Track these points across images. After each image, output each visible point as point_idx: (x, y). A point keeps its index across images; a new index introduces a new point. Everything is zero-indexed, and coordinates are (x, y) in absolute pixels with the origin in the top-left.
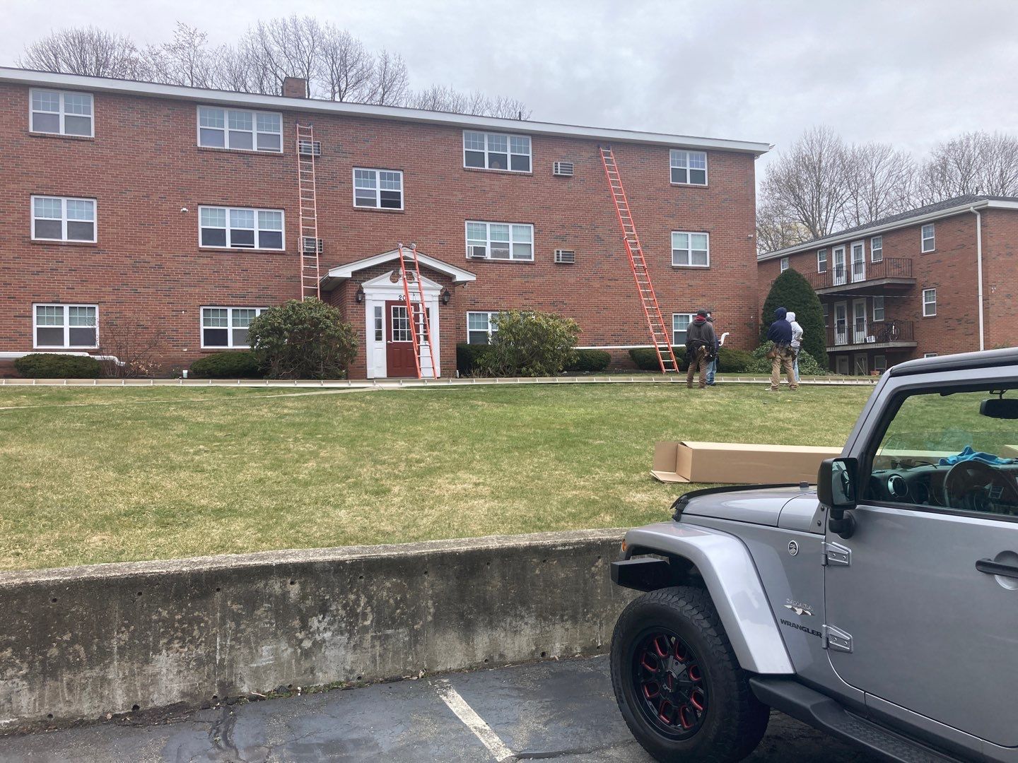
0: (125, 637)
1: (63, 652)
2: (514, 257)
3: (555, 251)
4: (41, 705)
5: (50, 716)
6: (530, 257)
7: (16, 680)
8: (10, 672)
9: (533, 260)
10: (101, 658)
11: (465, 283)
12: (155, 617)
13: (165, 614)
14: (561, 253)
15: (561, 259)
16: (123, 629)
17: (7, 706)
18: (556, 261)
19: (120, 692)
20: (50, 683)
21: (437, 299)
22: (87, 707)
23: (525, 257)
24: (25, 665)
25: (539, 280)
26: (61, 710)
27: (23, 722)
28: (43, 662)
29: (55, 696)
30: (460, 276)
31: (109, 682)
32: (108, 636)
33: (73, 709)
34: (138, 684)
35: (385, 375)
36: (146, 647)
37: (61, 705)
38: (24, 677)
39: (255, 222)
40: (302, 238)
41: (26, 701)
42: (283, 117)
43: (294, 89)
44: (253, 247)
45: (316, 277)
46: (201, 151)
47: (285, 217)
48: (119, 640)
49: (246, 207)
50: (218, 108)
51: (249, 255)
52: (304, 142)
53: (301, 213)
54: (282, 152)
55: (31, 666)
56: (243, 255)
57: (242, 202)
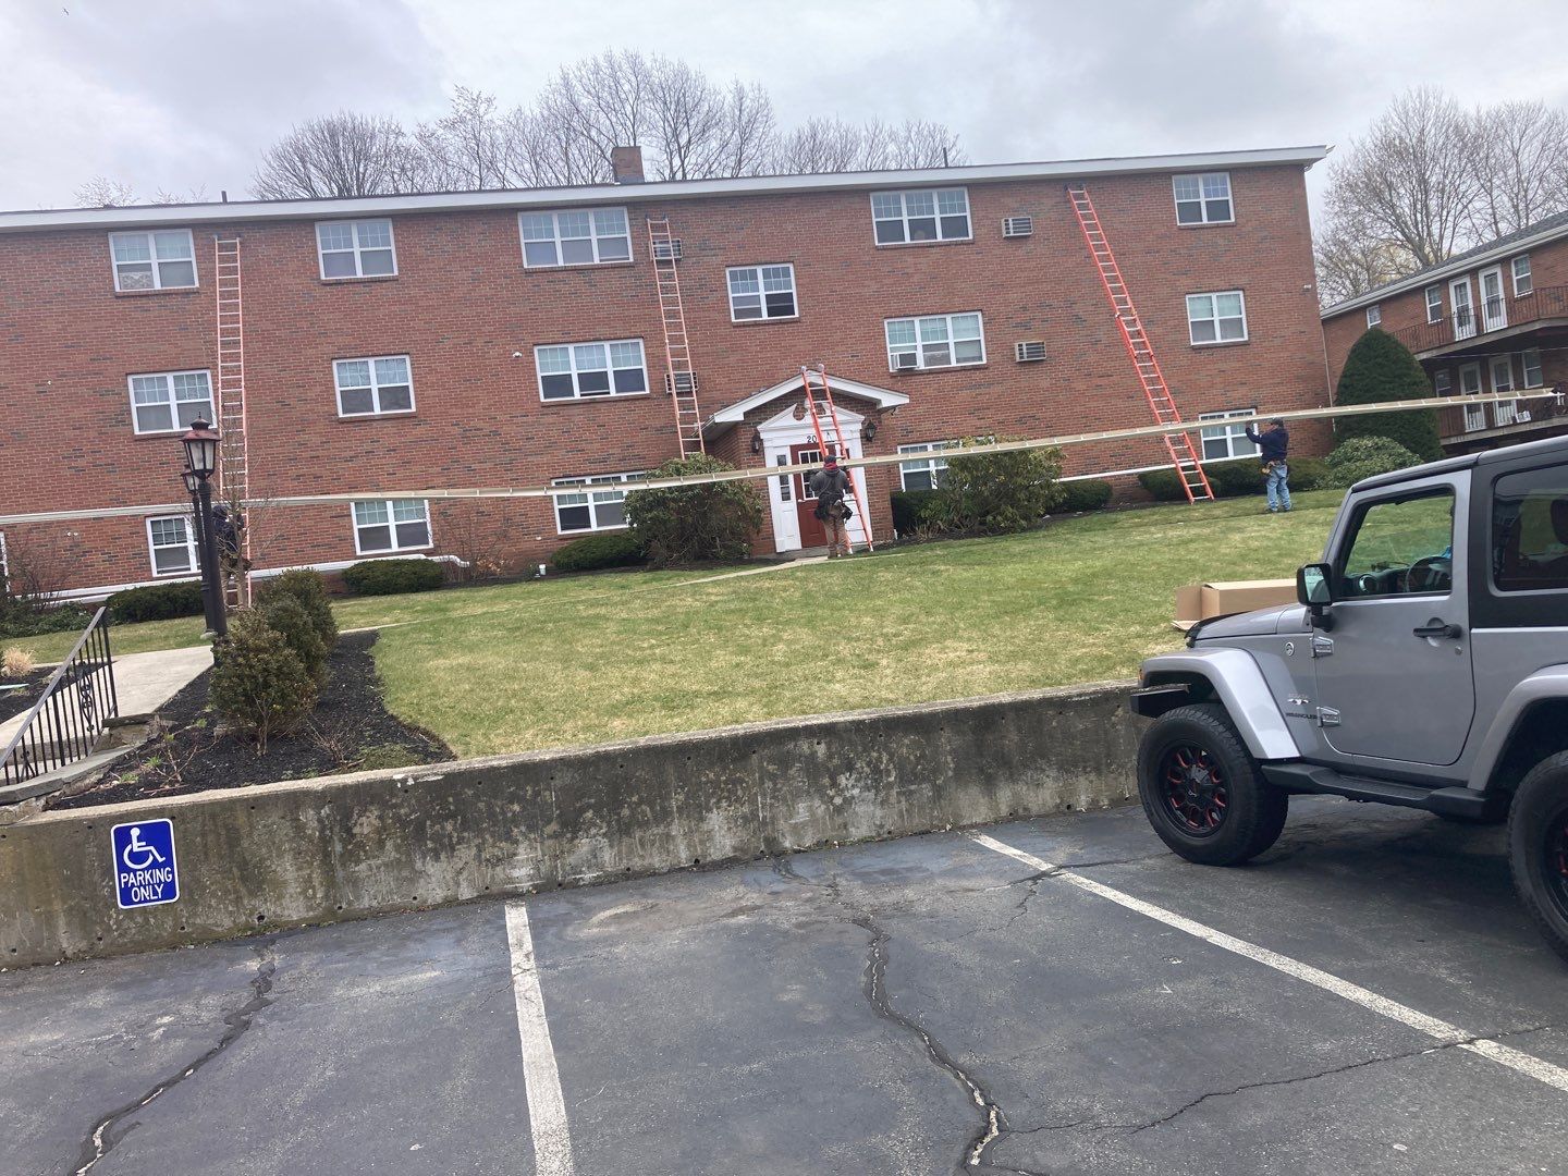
0: (681, 797)
1: (633, 811)
2: (958, 361)
3: (1016, 345)
4: (620, 859)
5: (628, 869)
6: (980, 358)
7: (599, 838)
8: (593, 831)
9: (985, 362)
10: (664, 816)
11: (894, 408)
12: (704, 779)
13: (712, 775)
14: (1024, 347)
15: (1025, 355)
16: (679, 790)
17: (593, 861)
18: (1018, 360)
19: (682, 847)
20: (626, 840)
21: (858, 435)
22: (657, 861)
23: (974, 359)
24: (604, 825)
25: (997, 389)
26: (637, 863)
27: (607, 875)
28: (618, 821)
29: (631, 852)
30: (888, 400)
31: (673, 838)
32: (667, 797)
33: (646, 863)
34: (697, 840)
35: (798, 546)
36: (700, 806)
37: (636, 859)
38: (605, 835)
39: (608, 359)
40: (672, 373)
41: (608, 856)
42: (629, 213)
43: (626, 163)
44: (609, 393)
45: (695, 425)
46: (529, 273)
47: (646, 348)
48: (676, 800)
49: (594, 340)
50: (544, 212)
51: (604, 405)
52: (660, 243)
53: (667, 341)
54: (631, 260)
55: (609, 826)
56: (598, 406)
57: (587, 336)
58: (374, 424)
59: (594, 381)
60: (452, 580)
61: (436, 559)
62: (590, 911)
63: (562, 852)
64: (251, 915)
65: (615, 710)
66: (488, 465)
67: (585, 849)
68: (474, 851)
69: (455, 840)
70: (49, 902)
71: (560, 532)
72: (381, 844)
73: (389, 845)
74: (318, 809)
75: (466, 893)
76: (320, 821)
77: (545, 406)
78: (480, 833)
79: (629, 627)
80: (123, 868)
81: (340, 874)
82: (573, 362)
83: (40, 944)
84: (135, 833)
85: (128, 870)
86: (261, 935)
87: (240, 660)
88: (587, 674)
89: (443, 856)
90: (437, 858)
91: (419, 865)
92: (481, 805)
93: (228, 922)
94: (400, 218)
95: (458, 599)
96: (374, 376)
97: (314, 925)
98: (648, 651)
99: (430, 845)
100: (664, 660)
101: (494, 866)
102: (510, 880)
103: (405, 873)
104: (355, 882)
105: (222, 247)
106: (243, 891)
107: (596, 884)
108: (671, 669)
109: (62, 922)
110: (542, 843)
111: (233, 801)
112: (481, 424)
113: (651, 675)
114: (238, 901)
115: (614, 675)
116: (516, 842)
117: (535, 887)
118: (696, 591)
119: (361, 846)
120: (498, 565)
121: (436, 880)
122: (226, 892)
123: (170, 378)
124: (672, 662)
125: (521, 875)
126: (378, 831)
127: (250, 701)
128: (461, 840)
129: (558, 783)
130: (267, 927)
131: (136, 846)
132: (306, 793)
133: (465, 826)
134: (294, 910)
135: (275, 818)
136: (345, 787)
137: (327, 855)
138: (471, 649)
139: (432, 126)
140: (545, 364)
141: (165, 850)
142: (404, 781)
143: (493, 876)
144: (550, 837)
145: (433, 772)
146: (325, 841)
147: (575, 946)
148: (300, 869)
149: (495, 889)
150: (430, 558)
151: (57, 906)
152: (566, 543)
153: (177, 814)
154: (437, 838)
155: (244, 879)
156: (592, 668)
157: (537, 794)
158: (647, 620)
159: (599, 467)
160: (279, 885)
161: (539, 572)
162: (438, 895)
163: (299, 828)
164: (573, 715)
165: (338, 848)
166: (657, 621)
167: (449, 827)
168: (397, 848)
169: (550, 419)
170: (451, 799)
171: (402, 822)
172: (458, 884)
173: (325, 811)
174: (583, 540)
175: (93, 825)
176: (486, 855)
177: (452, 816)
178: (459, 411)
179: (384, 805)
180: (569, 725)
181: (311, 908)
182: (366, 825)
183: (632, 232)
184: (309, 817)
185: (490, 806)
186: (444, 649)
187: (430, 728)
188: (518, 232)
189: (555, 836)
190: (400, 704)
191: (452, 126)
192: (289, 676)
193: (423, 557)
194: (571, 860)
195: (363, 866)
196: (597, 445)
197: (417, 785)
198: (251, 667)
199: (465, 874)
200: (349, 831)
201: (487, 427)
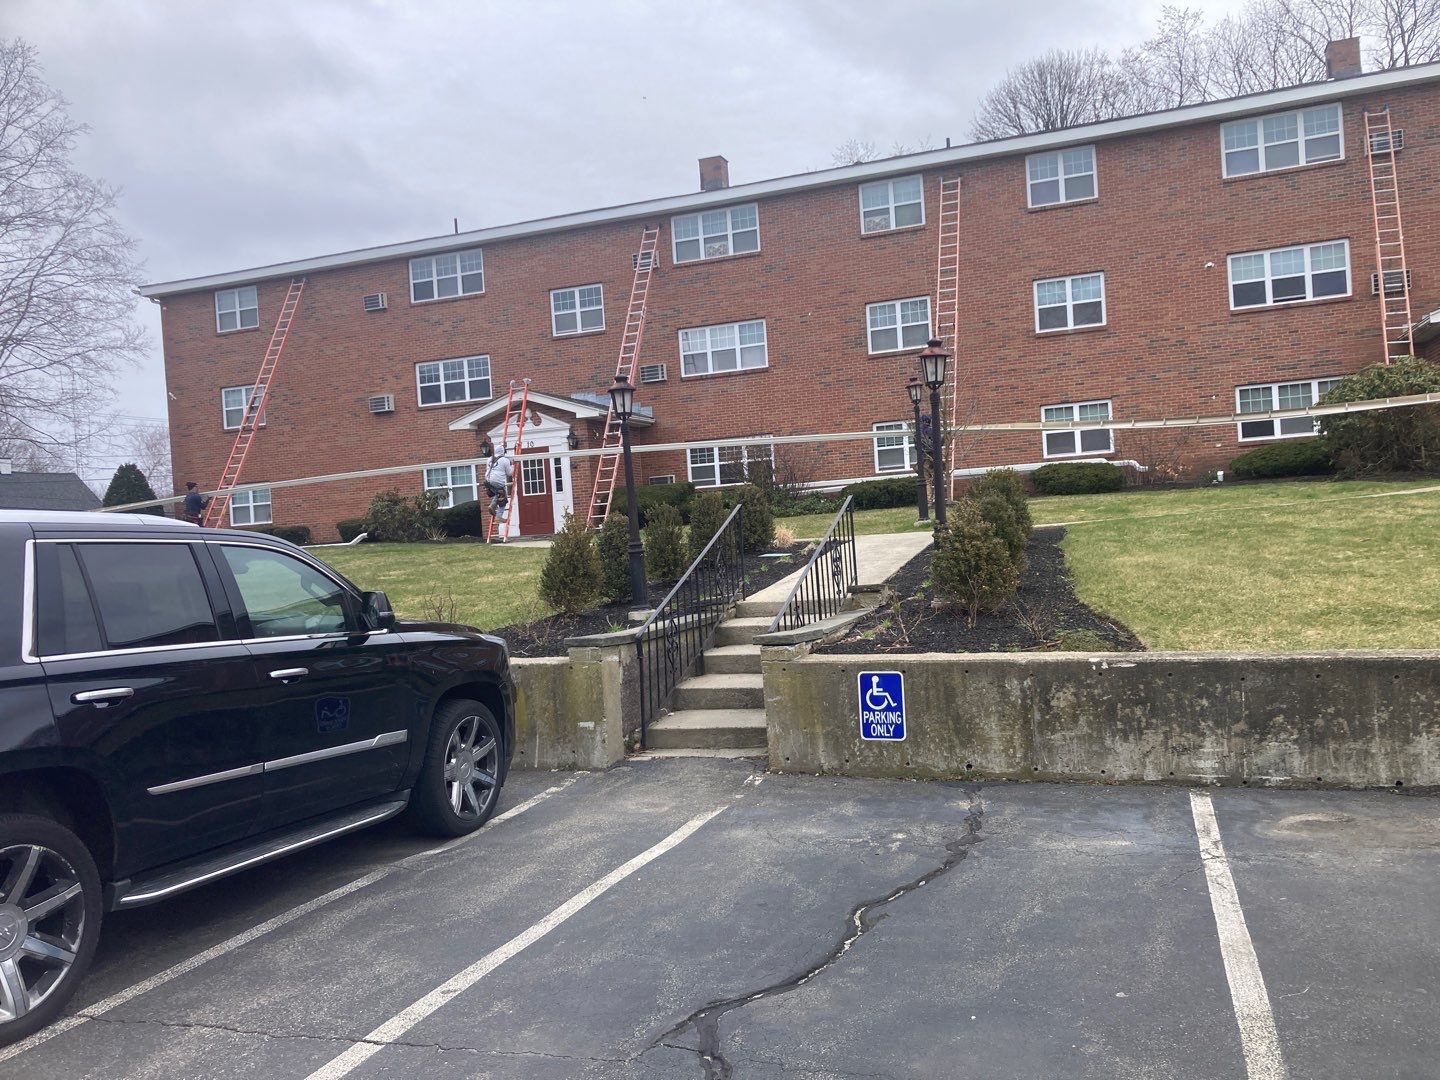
0: (1385, 716)
1: (1328, 721)
4: (1311, 768)
5: (1319, 779)
7: (1289, 744)
8: (1283, 736)
10: (1363, 732)
12: (1413, 700)
13: (1423, 698)
16: (1383, 708)
17: (1281, 765)
19: (1383, 767)
20: (1318, 750)
22: (1352, 776)
24: (1296, 731)
26: (1329, 775)
27: (1296, 781)
28: (1311, 730)
29: (1323, 761)
31: (1373, 756)
32: (1368, 713)
33: (1340, 775)
34: (1401, 762)
36: (1406, 727)
37: (1329, 771)
38: (1295, 741)
39: (1306, 264)
40: (1381, 273)
41: (1297, 763)
42: (1344, 109)
43: (1342, 56)
44: (1304, 298)
45: (1404, 327)
46: (1228, 183)
47: (1351, 248)
48: (1378, 718)
49: (1292, 245)
50: (1249, 120)
51: (1297, 310)
52: (1378, 136)
53: (1378, 239)
54: (1342, 157)
55: (1300, 731)
56: (1292, 312)
57: (1286, 240)
58: (1068, 338)
59: (1292, 286)
60: (1130, 483)
61: (1116, 463)
62: (1278, 813)
63: (1249, 751)
64: (962, 762)
65: (1309, 619)
66: (1171, 375)
67: (1274, 751)
68: (1161, 737)
69: (1143, 724)
70: (813, 725)
71: (1241, 439)
72: (1075, 718)
73: (1082, 720)
74: (1022, 679)
75: (1151, 775)
76: (1023, 690)
77: (1234, 314)
78: (1168, 721)
79: (1320, 537)
80: (866, 708)
81: (1037, 739)
82: (1267, 269)
83: (806, 756)
84: (875, 680)
85: (870, 710)
86: (970, 781)
87: (957, 545)
88: (1277, 581)
89: (1131, 737)
90: (1126, 739)
91: (1108, 742)
92: (1170, 696)
93: (943, 766)
94: (1101, 143)
95: (1138, 502)
96: (1069, 294)
97: (1012, 781)
98: (1344, 563)
99: (1120, 725)
100: (1362, 572)
101: (1180, 754)
102: (1194, 770)
103: (1095, 748)
104: (1050, 749)
105: (946, 188)
106: (956, 741)
107: (1283, 788)
108: (1371, 583)
109: (821, 743)
110: (1229, 740)
111: (951, 665)
112: (1167, 335)
113: (1349, 588)
114: (951, 749)
115: (1307, 584)
116: (1203, 735)
117: (1219, 780)
118: (1398, 503)
119: (1057, 717)
120: (1176, 470)
121: (1123, 759)
122: (942, 740)
123: (898, 304)
124: (1372, 575)
125: (1207, 765)
126: (1074, 707)
127: (964, 581)
128: (1149, 726)
129: (1248, 684)
130: (974, 775)
131: (876, 691)
132: (1012, 665)
133: (1154, 713)
134: (997, 765)
135: (984, 683)
136: (1046, 664)
137: (1027, 722)
138: (1155, 548)
139: (1137, 50)
140: (1237, 273)
141: (897, 697)
142: (1099, 664)
143: (1178, 765)
144: (1237, 735)
145: (1127, 659)
146: (1026, 709)
147: (1265, 844)
148: (1004, 730)
149: (1179, 776)
150: (1111, 462)
151: (819, 730)
152: (1246, 451)
153: (907, 668)
154: (1127, 720)
155: (957, 732)
156: (1282, 575)
157: (1226, 692)
158: (1342, 532)
159: (1287, 374)
160: (986, 741)
161: (1216, 478)
162: (1126, 772)
163: (1005, 694)
164: (1263, 620)
165: (1037, 716)
166: (1353, 532)
167: (1138, 711)
168: (1090, 724)
169: (1239, 327)
170: (1142, 687)
171: (1096, 703)
172: (1144, 766)
173: (1027, 683)
174: (1266, 447)
175: (846, 670)
176: (1172, 742)
177: (1142, 702)
178: (1148, 323)
179: (1080, 684)
180: (1259, 629)
181: (1010, 765)
182: (1063, 699)
183: (1345, 128)
184: (1013, 685)
185: (1179, 699)
186: (1129, 547)
187: (1120, 619)
188: (1219, 143)
189: (1242, 735)
190: (1091, 595)
191: (1155, 47)
192: (996, 562)
193: (1104, 461)
194: (1258, 760)
195: (1058, 736)
196: (1285, 352)
197: (1110, 669)
198: (966, 551)
199: (1151, 757)
200: (1047, 702)
201: (1174, 338)
